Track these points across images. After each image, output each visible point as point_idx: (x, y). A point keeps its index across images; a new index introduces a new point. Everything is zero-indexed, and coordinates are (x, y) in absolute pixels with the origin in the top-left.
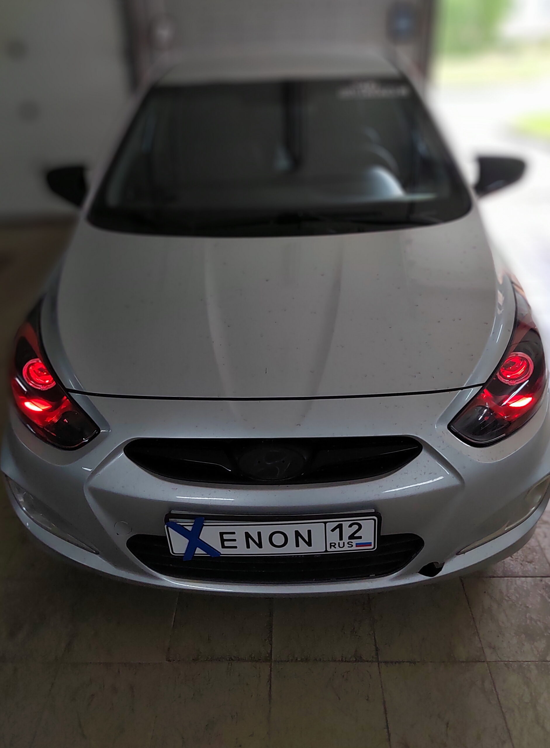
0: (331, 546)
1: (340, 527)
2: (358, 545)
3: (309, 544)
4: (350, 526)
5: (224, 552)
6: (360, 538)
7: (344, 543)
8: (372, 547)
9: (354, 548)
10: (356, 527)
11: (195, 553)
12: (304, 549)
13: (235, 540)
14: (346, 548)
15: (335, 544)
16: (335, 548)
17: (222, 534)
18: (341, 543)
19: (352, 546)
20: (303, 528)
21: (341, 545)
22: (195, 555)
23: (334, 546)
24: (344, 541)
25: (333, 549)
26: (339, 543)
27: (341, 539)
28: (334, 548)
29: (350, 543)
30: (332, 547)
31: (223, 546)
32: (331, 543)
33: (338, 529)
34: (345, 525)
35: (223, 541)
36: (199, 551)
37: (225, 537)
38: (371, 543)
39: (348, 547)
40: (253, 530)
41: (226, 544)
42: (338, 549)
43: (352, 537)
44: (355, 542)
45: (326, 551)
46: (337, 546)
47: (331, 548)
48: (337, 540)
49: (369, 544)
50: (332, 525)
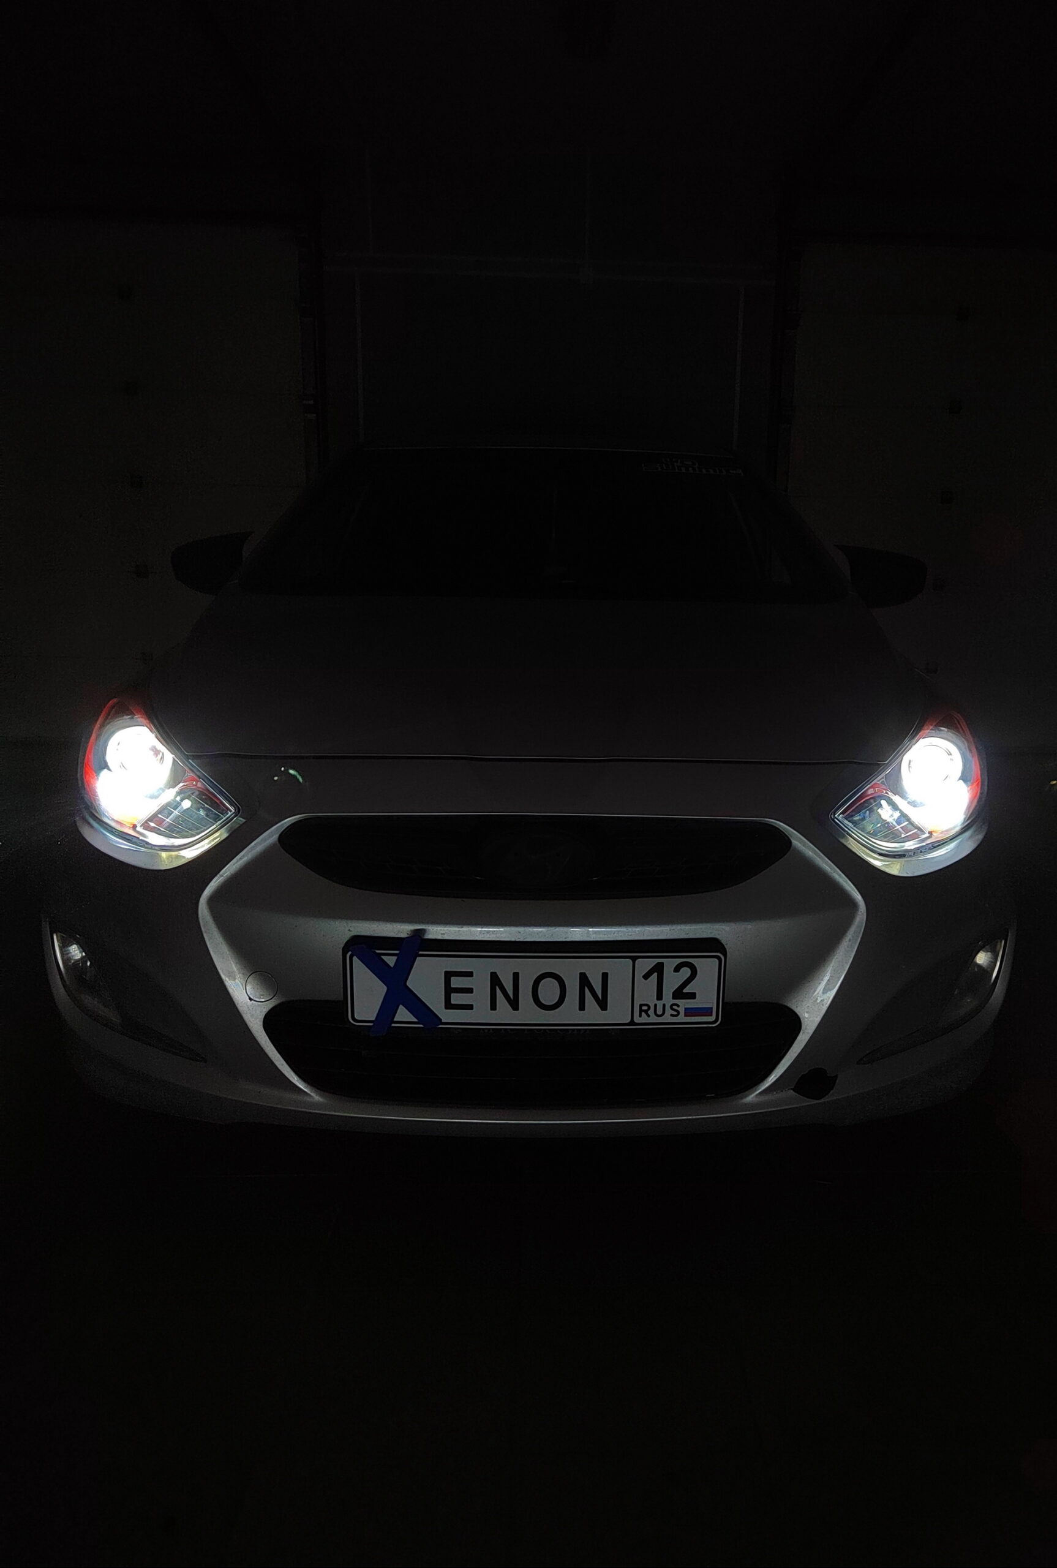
0: (641, 1011)
1: (659, 969)
2: (689, 1012)
3: (603, 1004)
4: (677, 969)
5: (448, 1017)
6: (692, 996)
7: (664, 1005)
8: (713, 1018)
9: (682, 1018)
10: (686, 972)
11: (395, 1019)
12: (593, 1015)
13: (470, 991)
14: (667, 1018)
15: (649, 1007)
16: (649, 1016)
17: (448, 975)
18: (660, 1004)
19: (678, 1013)
20: (594, 968)
21: (659, 1012)
22: (393, 1025)
23: (646, 1012)
24: (665, 1003)
25: (644, 1019)
26: (656, 1006)
27: (660, 996)
28: (645, 1015)
29: (675, 1007)
30: (643, 1013)
31: (449, 1005)
32: (641, 1006)
33: (655, 974)
34: (669, 964)
35: (449, 990)
36: (403, 1015)
37: (456, 982)
38: (711, 1008)
39: (672, 1015)
40: (505, 968)
41: (456, 999)
42: (653, 1019)
43: (679, 994)
44: (683, 1004)
45: (632, 1023)
46: (651, 1012)
47: (640, 1016)
48: (652, 1001)
49: (707, 1012)
50: (645, 964)
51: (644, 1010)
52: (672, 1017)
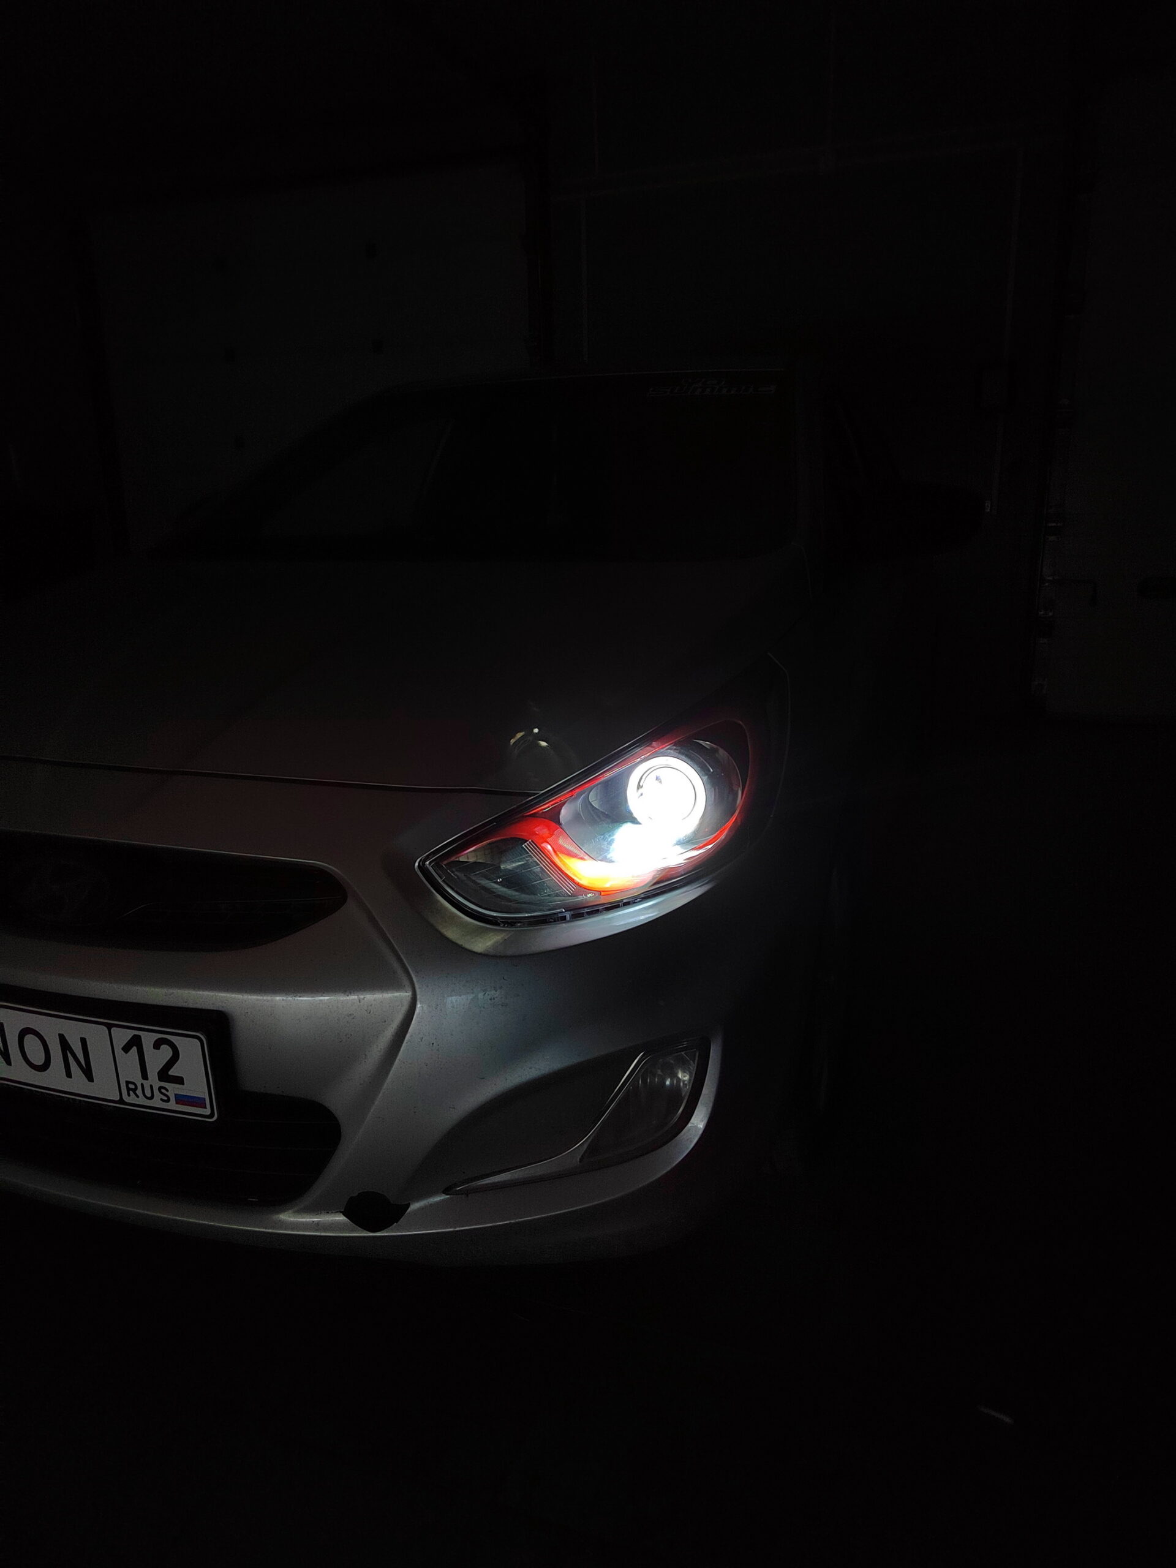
0: (129, 1089)
1: (136, 1042)
2: (180, 1099)
3: (87, 1073)
4: (157, 1045)
6: (179, 1080)
7: (152, 1087)
8: (208, 1111)
9: (172, 1105)
10: (166, 1052)
12: (77, 1085)
14: (156, 1102)
15: (136, 1088)
16: (138, 1097)
18: (147, 1085)
19: (168, 1100)
20: (75, 1030)
21: (149, 1094)
23: (134, 1091)
24: (152, 1083)
25: (134, 1099)
26: (143, 1086)
27: (145, 1076)
28: (134, 1095)
29: (163, 1091)
30: (131, 1092)
32: (128, 1083)
33: (135, 1049)
34: (148, 1039)
38: (204, 1099)
39: (162, 1100)
42: (142, 1101)
43: (165, 1076)
44: (173, 1089)
45: (121, 1101)
46: (139, 1091)
47: (129, 1095)
48: (137, 1076)
49: (199, 1102)
50: (122, 1036)
51: (131, 1088)
52: (161, 1102)
